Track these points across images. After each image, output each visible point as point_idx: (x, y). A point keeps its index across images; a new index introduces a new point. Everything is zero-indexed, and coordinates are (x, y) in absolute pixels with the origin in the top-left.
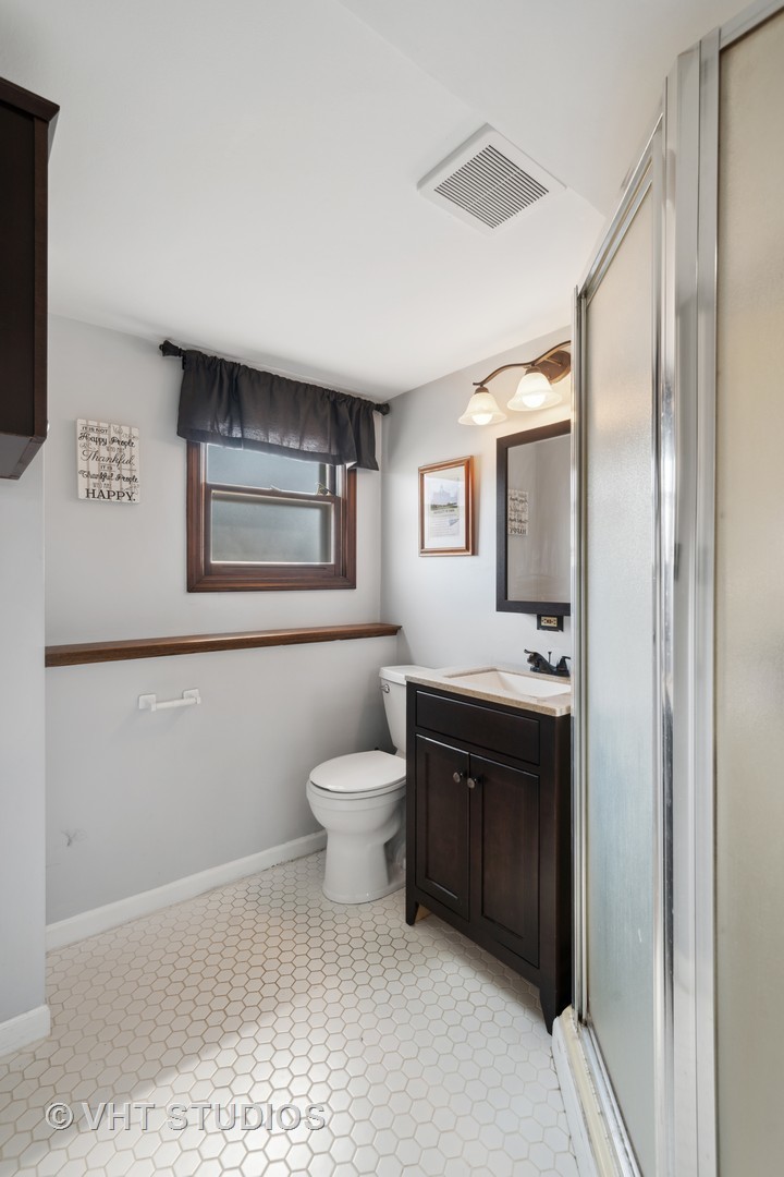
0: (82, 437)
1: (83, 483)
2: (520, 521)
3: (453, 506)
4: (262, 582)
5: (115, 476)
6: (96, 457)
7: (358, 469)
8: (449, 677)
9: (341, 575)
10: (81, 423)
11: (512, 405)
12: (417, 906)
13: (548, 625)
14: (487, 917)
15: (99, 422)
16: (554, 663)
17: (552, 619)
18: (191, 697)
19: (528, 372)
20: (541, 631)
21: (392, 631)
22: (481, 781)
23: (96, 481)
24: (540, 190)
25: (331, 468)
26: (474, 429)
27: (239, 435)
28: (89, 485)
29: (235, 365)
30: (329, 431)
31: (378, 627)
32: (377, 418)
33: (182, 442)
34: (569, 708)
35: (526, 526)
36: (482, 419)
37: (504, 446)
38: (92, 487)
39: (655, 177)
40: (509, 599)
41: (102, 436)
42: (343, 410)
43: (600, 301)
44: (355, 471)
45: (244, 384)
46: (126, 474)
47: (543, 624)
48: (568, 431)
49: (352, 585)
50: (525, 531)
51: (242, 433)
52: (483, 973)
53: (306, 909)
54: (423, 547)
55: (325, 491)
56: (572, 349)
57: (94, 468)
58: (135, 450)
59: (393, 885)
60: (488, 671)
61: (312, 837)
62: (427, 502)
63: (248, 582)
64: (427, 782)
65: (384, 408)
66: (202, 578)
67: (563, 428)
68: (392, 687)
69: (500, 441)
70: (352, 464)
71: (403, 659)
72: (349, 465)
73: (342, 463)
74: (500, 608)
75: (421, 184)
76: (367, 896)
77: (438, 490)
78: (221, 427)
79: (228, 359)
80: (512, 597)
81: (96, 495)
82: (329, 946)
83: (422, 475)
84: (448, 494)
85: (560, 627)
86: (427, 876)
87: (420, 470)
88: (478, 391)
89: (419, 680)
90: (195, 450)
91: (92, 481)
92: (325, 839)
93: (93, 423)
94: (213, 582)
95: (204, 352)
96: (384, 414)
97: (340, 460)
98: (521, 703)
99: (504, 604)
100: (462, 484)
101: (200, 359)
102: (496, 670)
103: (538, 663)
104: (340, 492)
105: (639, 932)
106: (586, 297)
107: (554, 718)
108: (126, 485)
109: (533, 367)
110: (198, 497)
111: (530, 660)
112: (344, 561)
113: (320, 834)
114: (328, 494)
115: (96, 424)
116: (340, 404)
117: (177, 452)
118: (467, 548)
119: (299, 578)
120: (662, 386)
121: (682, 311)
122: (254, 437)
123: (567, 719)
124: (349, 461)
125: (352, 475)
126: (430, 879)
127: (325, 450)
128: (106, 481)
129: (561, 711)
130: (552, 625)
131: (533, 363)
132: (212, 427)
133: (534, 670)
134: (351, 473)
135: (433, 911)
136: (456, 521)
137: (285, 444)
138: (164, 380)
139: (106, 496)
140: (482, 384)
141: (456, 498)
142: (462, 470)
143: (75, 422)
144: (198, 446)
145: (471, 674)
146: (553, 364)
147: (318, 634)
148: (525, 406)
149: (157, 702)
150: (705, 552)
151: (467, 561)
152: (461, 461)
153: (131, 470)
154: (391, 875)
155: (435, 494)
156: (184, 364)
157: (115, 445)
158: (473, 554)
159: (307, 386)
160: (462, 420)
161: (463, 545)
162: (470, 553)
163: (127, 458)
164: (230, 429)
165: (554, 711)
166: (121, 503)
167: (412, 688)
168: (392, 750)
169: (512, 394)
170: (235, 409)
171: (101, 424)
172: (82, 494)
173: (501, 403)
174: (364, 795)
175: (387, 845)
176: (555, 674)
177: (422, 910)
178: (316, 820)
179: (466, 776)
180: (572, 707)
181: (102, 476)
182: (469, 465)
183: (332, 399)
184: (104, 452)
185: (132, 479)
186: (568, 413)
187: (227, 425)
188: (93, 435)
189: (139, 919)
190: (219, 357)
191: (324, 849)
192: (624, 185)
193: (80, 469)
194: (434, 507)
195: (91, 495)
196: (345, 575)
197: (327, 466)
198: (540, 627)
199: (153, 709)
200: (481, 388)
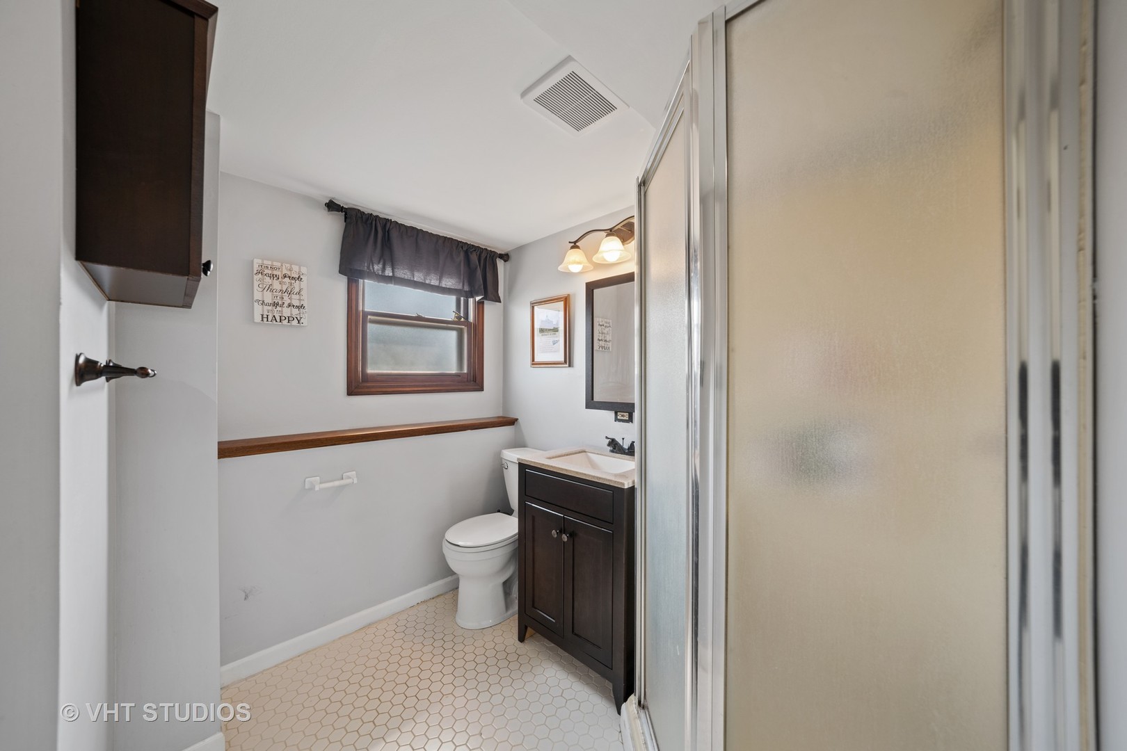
0: (260, 272)
1: (258, 310)
2: (606, 341)
3: (556, 330)
4: (410, 386)
5: (286, 304)
6: (270, 288)
7: (486, 302)
8: (550, 458)
9: (472, 381)
10: (257, 262)
11: (595, 259)
12: (526, 628)
13: (622, 418)
14: (576, 634)
15: (273, 261)
16: (626, 446)
17: (625, 414)
18: (349, 478)
19: (607, 236)
20: (617, 423)
21: (512, 422)
22: (572, 535)
23: (270, 308)
24: (611, 108)
25: (464, 300)
26: (569, 275)
27: (391, 274)
28: (263, 311)
29: (387, 220)
30: (462, 273)
31: (501, 419)
32: (500, 264)
33: (344, 279)
34: (634, 482)
35: (610, 345)
36: (575, 268)
37: (591, 288)
38: (265, 313)
39: (685, 106)
40: (595, 400)
41: (275, 273)
42: (474, 257)
43: (654, 188)
44: (483, 303)
45: (394, 235)
46: (296, 303)
47: (619, 417)
48: (633, 280)
49: (480, 388)
50: (609, 348)
51: (393, 272)
52: (575, 674)
53: (442, 635)
54: (533, 360)
55: (459, 318)
56: (636, 221)
57: (268, 298)
58: (304, 284)
59: (510, 612)
60: (580, 452)
61: (449, 579)
62: (537, 326)
63: (397, 387)
64: (533, 538)
65: (505, 257)
66: (359, 384)
67: (629, 278)
68: (509, 464)
69: (588, 284)
70: (480, 297)
71: (519, 444)
72: (478, 298)
73: (473, 297)
74: (588, 406)
75: (524, 94)
76: (490, 622)
77: (544, 318)
78: (376, 267)
79: (382, 216)
80: (596, 398)
81: (270, 319)
82: (459, 663)
83: (533, 307)
84: (552, 322)
85: (631, 420)
86: (533, 606)
87: (532, 304)
88: (572, 248)
89: (527, 461)
90: (354, 285)
91: (266, 308)
92: (457, 580)
93: (267, 263)
94: (368, 387)
95: (362, 210)
96: (505, 261)
97: (471, 294)
98: (600, 478)
99: (591, 403)
100: (562, 314)
101: (359, 215)
102: (585, 452)
103: (615, 446)
104: (471, 318)
105: (678, 647)
106: (644, 185)
107: (624, 489)
108: (295, 311)
109: (611, 232)
110: (356, 321)
111: (609, 445)
112: (474, 370)
113: (454, 577)
114: (462, 320)
115: (270, 263)
116: (471, 253)
117: (340, 285)
118: (565, 362)
119: (439, 383)
120: (692, 251)
121: (703, 200)
122: (402, 276)
123: (632, 490)
124: (478, 296)
125: (481, 305)
126: (536, 608)
127: (459, 287)
128: (279, 308)
129: (628, 484)
130: (625, 418)
131: (611, 230)
132: (368, 268)
133: (612, 451)
134: (480, 305)
135: (537, 631)
136: (557, 341)
137: (428, 282)
138: (330, 230)
139: (278, 320)
140: (575, 242)
141: (557, 324)
142: (561, 304)
143: (252, 262)
144: (357, 282)
145: (567, 455)
146: (623, 231)
147: (454, 426)
148: (605, 260)
149: (321, 483)
150: (721, 367)
151: (565, 371)
152: (561, 298)
153: (300, 300)
154: (507, 607)
155: (542, 321)
156: (346, 218)
157: (287, 280)
158: (570, 366)
159: (446, 240)
160: (561, 268)
161: (562, 359)
162: (567, 365)
163: (297, 290)
164: (384, 269)
165: (623, 484)
166: (291, 326)
167: (523, 467)
168: (509, 512)
169: (596, 250)
170: (387, 253)
171: (275, 264)
172: (258, 318)
173: (589, 257)
174: (482, 549)
175: (505, 583)
176: (627, 454)
177: (530, 631)
178: (449, 568)
179: (562, 531)
180: (636, 481)
181: (275, 305)
182: (566, 300)
183: (465, 249)
184: (276, 285)
185: (301, 307)
186: (633, 267)
187: (381, 266)
188: (266, 271)
189: (307, 653)
190: (375, 214)
191: (457, 588)
192: (666, 108)
193: (255, 299)
194: (542, 330)
195: (265, 319)
196: (475, 380)
197: (462, 298)
198: (616, 419)
199: (317, 488)
200: (575, 245)
